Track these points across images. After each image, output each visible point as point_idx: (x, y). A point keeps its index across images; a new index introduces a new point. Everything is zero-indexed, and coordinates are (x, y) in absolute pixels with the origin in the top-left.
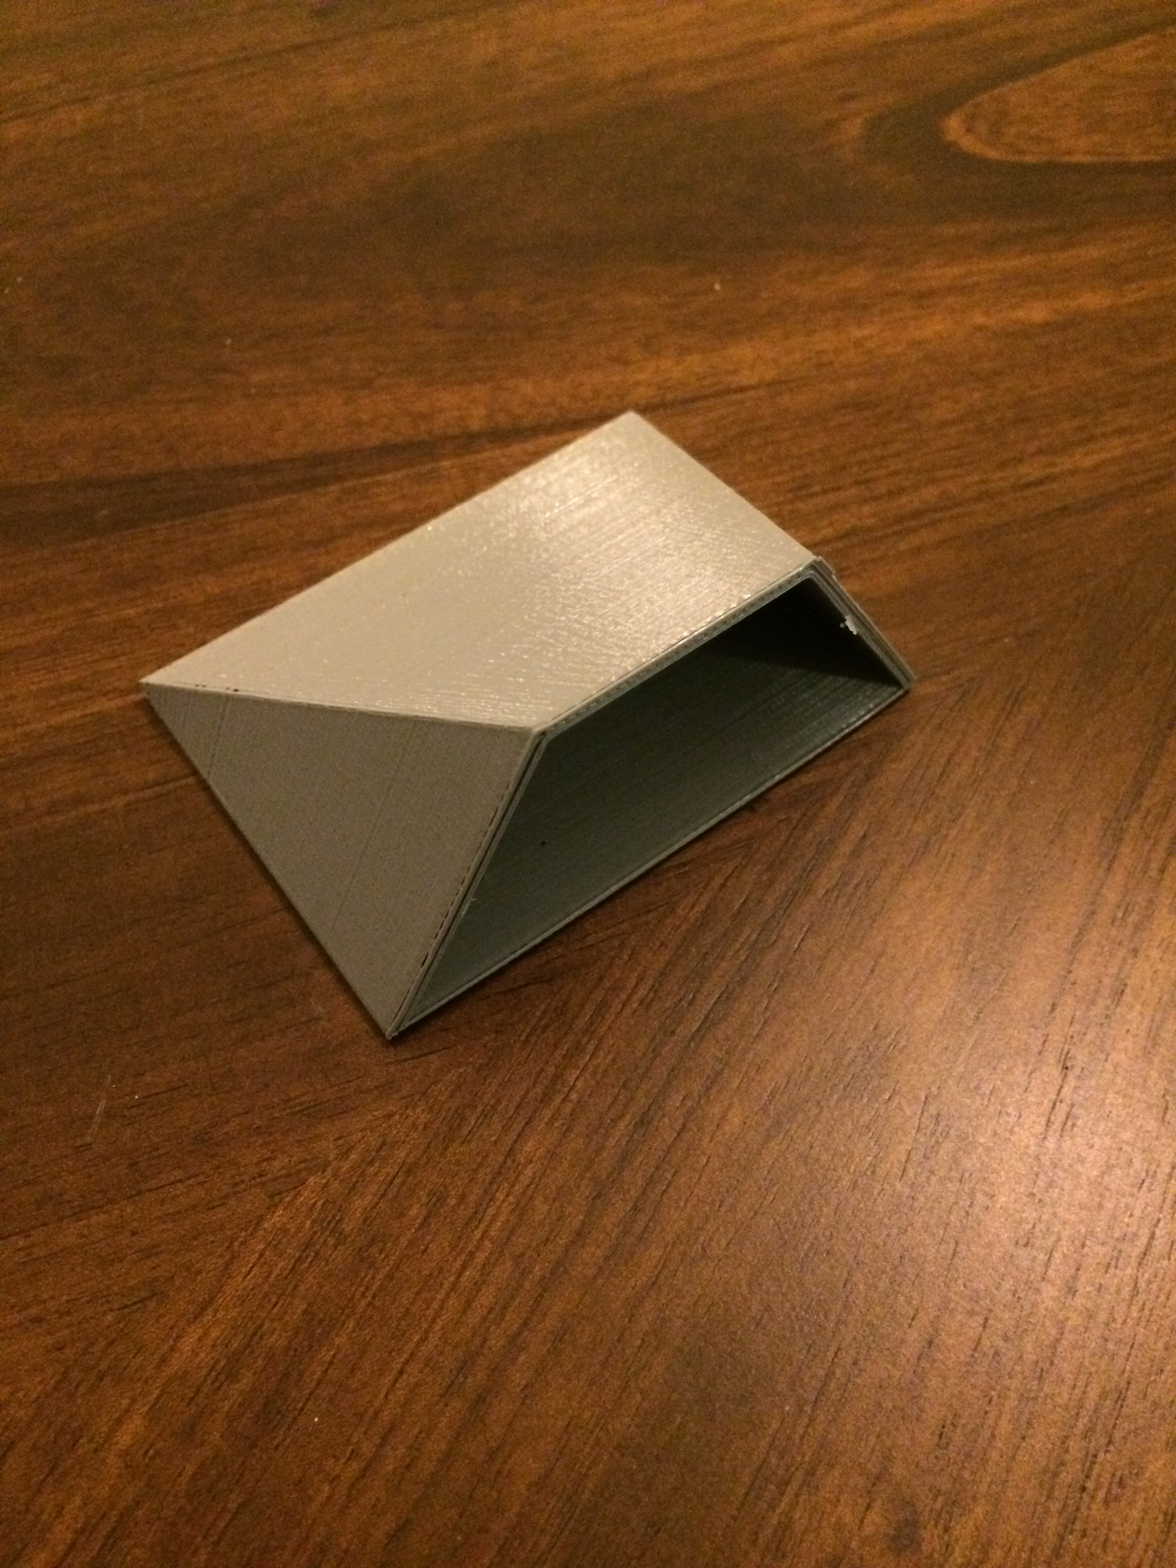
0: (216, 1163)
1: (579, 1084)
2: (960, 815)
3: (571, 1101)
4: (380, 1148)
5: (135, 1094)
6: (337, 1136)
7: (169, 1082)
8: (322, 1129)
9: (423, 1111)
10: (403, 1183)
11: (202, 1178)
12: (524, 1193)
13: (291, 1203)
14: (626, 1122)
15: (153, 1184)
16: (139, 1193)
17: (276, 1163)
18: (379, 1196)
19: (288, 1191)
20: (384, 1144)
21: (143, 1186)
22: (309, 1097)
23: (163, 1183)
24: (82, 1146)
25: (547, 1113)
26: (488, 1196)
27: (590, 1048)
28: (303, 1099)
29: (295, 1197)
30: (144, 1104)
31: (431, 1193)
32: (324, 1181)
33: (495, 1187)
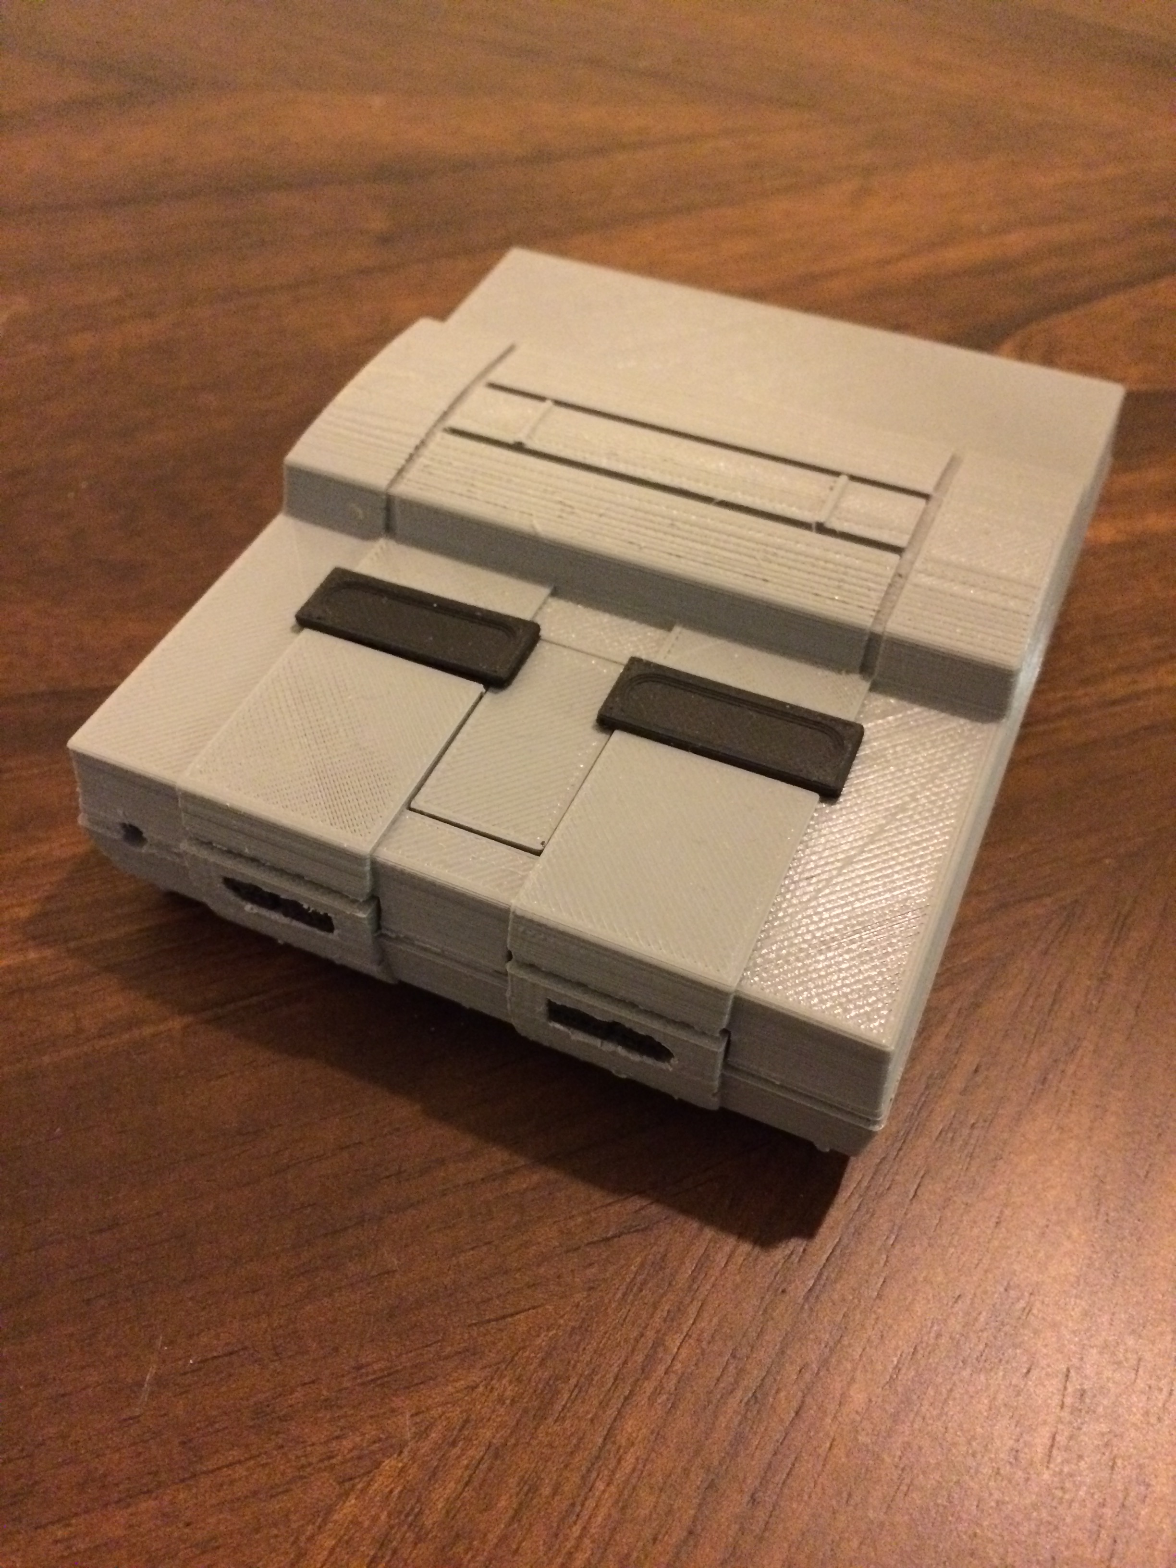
0: (280, 1441)
1: (684, 1353)
2: (1077, 1048)
3: (675, 1372)
4: (463, 1427)
5: (190, 1357)
6: (413, 1411)
7: (227, 1344)
8: (397, 1402)
9: (510, 1382)
10: (490, 1469)
11: (264, 1459)
12: (627, 1481)
13: (363, 1491)
14: (738, 1398)
15: (210, 1465)
16: (194, 1476)
17: (347, 1444)
18: (462, 1483)
19: (361, 1476)
20: (467, 1421)
21: (199, 1467)
22: (382, 1364)
23: (220, 1463)
24: (130, 1418)
25: (649, 1387)
26: (586, 1485)
27: (693, 1310)
28: (376, 1367)
29: (369, 1484)
30: (200, 1369)
31: (522, 1481)
32: (400, 1465)
33: (594, 1475)
